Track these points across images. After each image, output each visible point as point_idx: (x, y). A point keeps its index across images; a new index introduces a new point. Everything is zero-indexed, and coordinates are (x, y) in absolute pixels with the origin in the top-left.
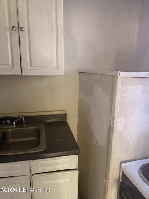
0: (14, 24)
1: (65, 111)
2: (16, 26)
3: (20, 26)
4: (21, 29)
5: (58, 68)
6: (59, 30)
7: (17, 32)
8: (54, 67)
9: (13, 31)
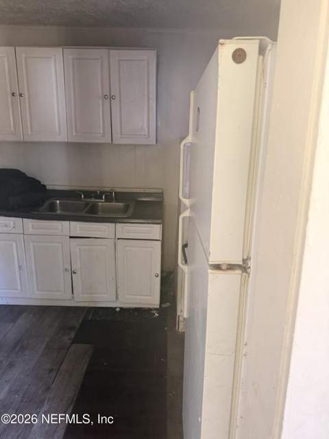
0: (106, 92)
1: (161, 189)
2: (108, 94)
3: (112, 94)
4: (112, 98)
5: (149, 137)
6: (151, 96)
7: (108, 100)
8: (145, 135)
9: (105, 100)
